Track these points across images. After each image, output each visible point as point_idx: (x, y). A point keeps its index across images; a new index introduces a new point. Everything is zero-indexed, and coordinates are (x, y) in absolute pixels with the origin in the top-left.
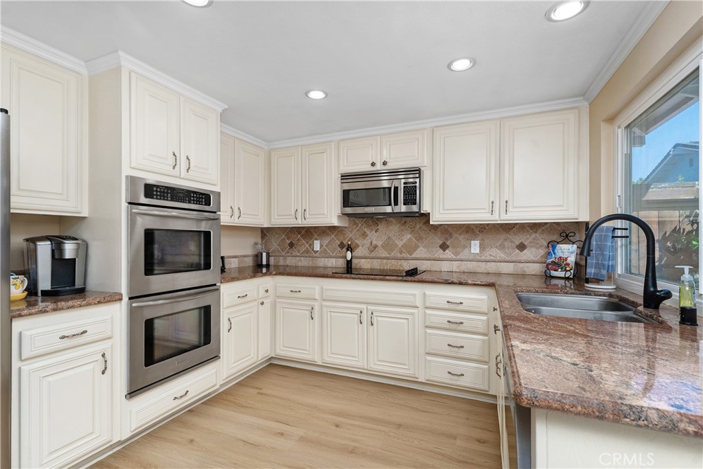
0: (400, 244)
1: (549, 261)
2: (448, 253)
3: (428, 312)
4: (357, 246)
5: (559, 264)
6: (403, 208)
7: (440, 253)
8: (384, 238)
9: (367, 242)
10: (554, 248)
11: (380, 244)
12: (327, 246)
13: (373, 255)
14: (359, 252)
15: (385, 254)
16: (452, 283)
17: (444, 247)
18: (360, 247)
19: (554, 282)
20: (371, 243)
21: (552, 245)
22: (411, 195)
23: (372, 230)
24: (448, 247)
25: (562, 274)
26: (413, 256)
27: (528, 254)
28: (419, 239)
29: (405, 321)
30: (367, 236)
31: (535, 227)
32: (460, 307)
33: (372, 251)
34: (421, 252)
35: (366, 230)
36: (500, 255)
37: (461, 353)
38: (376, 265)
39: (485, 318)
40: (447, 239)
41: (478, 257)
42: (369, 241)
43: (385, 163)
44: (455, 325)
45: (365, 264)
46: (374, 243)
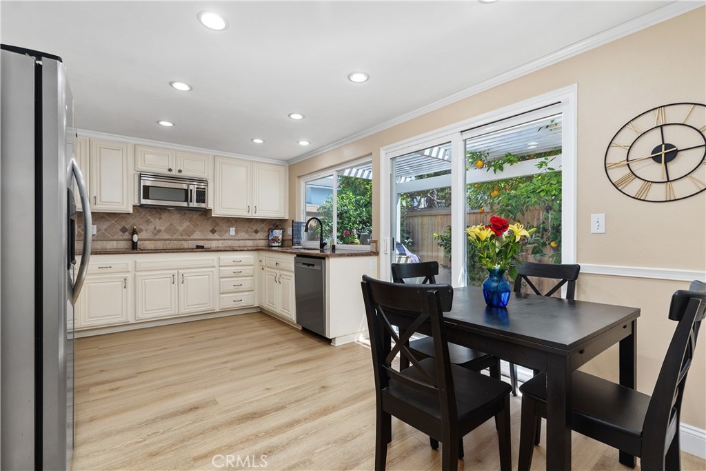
0: (181, 229)
1: (270, 238)
2: (216, 236)
3: (222, 268)
4: (141, 230)
5: (275, 240)
6: (194, 204)
7: (211, 236)
8: (167, 225)
9: (151, 227)
10: (272, 232)
11: (163, 228)
12: (106, 230)
13: (157, 237)
14: (143, 235)
15: (166, 236)
16: (237, 250)
17: (213, 231)
18: (144, 232)
19: (273, 248)
20: (155, 228)
21: (271, 230)
22: (201, 196)
23: (156, 218)
24: (215, 231)
25: (277, 244)
26: (192, 237)
27: (260, 235)
28: (196, 226)
29: (207, 276)
30: (151, 222)
31: (263, 221)
32: (241, 263)
33: (156, 235)
34: (197, 235)
35: (149, 217)
36: (246, 236)
37: (241, 288)
38: (160, 245)
39: (252, 267)
40: (215, 226)
41: (234, 238)
42: (153, 226)
43: (180, 171)
44: (237, 274)
45: (149, 245)
46: (157, 228)
